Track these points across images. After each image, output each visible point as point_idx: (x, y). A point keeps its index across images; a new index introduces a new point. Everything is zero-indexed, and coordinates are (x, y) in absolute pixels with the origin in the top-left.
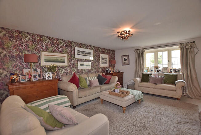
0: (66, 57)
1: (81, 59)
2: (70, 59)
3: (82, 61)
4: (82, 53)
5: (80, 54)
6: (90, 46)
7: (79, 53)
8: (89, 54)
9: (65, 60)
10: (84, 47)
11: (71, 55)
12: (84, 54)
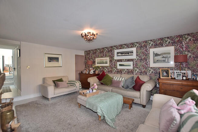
0: (108, 59)
1: (120, 60)
2: (111, 61)
3: (122, 61)
4: (121, 54)
5: (120, 55)
6: (133, 44)
7: (118, 55)
8: (130, 53)
9: (107, 62)
10: (124, 47)
11: (112, 57)
12: (124, 54)
